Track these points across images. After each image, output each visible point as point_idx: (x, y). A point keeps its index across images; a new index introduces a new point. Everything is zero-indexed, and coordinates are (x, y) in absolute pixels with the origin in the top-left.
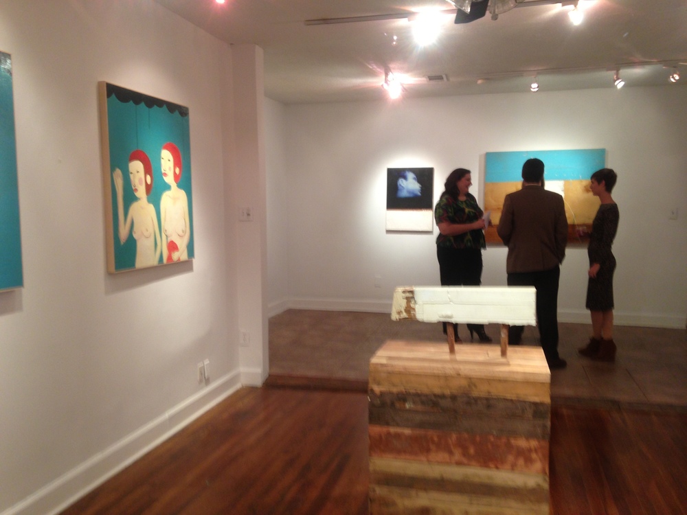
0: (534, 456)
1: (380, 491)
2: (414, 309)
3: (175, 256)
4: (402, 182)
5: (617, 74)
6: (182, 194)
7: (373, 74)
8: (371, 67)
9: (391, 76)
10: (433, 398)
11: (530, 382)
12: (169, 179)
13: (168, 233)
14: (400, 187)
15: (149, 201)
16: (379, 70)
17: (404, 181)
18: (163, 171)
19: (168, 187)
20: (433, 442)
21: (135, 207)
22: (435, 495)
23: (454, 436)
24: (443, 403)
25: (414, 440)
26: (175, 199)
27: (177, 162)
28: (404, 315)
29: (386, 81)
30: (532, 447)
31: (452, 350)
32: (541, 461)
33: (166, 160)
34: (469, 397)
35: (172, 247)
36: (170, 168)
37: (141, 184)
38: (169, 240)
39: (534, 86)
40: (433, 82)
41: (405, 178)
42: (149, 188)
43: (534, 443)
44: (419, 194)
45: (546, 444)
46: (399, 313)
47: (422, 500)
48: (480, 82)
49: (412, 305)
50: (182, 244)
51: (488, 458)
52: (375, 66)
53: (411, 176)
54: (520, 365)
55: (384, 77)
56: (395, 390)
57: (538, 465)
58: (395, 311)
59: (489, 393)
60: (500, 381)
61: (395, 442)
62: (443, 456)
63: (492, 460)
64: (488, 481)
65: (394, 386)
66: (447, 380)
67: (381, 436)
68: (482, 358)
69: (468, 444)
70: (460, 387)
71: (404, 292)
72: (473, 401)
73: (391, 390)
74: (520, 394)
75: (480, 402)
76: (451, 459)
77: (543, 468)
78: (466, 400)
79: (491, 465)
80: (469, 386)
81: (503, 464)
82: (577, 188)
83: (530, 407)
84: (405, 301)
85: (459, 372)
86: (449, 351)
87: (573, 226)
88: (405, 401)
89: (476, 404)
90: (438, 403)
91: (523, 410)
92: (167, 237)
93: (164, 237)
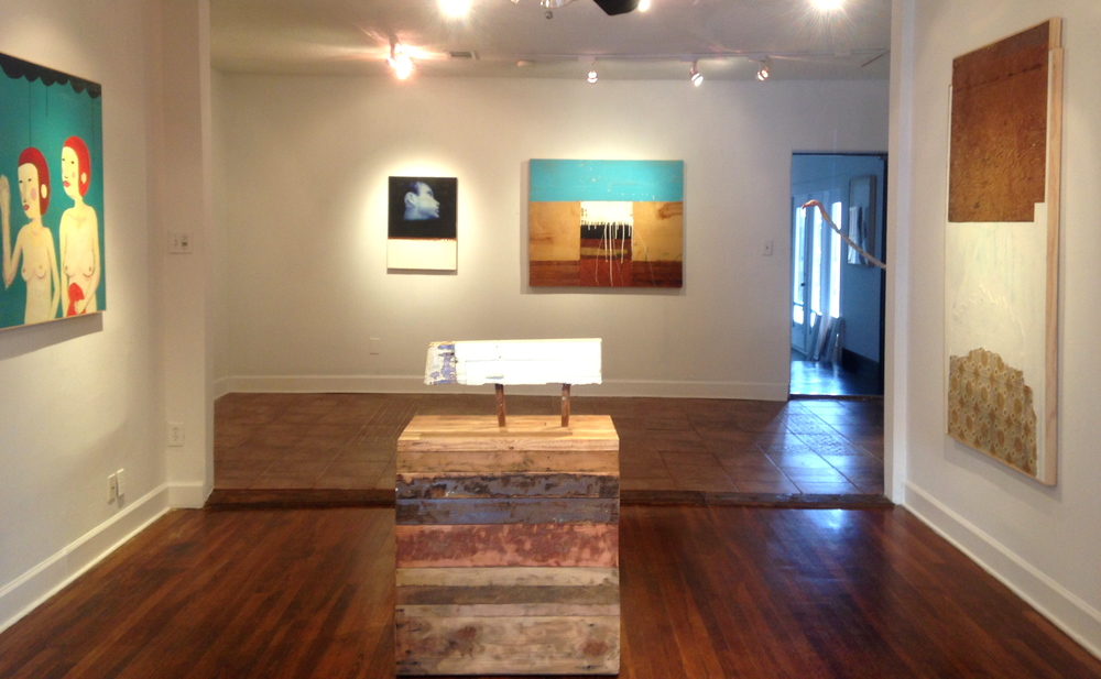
0: (601, 545)
1: (411, 611)
2: (454, 370)
3: (80, 306)
4: (411, 198)
5: (695, 66)
6: (90, 212)
7: (372, 43)
8: (369, 34)
9: (398, 47)
10: (484, 483)
11: (595, 453)
12: (72, 191)
13: (70, 272)
14: (408, 206)
15: (45, 224)
16: (380, 38)
17: (414, 195)
18: (64, 179)
19: (71, 204)
20: (479, 537)
21: (25, 231)
22: (481, 608)
23: (506, 528)
24: (494, 487)
25: (456, 537)
26: (81, 221)
27: (84, 167)
28: (441, 378)
29: (393, 55)
30: (600, 534)
31: (502, 423)
32: (609, 550)
33: (69, 161)
34: (523, 476)
35: (76, 293)
36: (73, 175)
37: (33, 198)
38: (71, 282)
39: (592, 75)
40: (455, 60)
41: (416, 191)
42: (44, 204)
43: (601, 528)
44: (437, 216)
45: (615, 528)
46: (435, 375)
47: (465, 616)
48: (520, 64)
49: (452, 365)
50: (89, 288)
51: (547, 553)
52: (375, 34)
53: (424, 189)
54: (584, 434)
55: (388, 48)
56: (432, 475)
57: (606, 556)
58: (428, 372)
59: (548, 470)
60: (561, 453)
61: (430, 545)
62: (492, 555)
63: (551, 555)
64: (548, 583)
65: (431, 469)
66: (497, 456)
67: (411, 537)
68: (538, 429)
69: (523, 538)
70: (514, 464)
71: (440, 347)
72: (529, 480)
73: (426, 475)
74: (587, 468)
75: (537, 482)
76: (501, 560)
77: (612, 559)
78: (521, 480)
79: (551, 561)
80: (524, 463)
81: (565, 559)
82: (650, 212)
83: (596, 483)
84: (443, 358)
85: (512, 445)
86: (497, 422)
87: (645, 264)
88: (444, 487)
89: (534, 484)
90: (487, 486)
91: (588, 487)
92: (68, 277)
93: (64, 277)
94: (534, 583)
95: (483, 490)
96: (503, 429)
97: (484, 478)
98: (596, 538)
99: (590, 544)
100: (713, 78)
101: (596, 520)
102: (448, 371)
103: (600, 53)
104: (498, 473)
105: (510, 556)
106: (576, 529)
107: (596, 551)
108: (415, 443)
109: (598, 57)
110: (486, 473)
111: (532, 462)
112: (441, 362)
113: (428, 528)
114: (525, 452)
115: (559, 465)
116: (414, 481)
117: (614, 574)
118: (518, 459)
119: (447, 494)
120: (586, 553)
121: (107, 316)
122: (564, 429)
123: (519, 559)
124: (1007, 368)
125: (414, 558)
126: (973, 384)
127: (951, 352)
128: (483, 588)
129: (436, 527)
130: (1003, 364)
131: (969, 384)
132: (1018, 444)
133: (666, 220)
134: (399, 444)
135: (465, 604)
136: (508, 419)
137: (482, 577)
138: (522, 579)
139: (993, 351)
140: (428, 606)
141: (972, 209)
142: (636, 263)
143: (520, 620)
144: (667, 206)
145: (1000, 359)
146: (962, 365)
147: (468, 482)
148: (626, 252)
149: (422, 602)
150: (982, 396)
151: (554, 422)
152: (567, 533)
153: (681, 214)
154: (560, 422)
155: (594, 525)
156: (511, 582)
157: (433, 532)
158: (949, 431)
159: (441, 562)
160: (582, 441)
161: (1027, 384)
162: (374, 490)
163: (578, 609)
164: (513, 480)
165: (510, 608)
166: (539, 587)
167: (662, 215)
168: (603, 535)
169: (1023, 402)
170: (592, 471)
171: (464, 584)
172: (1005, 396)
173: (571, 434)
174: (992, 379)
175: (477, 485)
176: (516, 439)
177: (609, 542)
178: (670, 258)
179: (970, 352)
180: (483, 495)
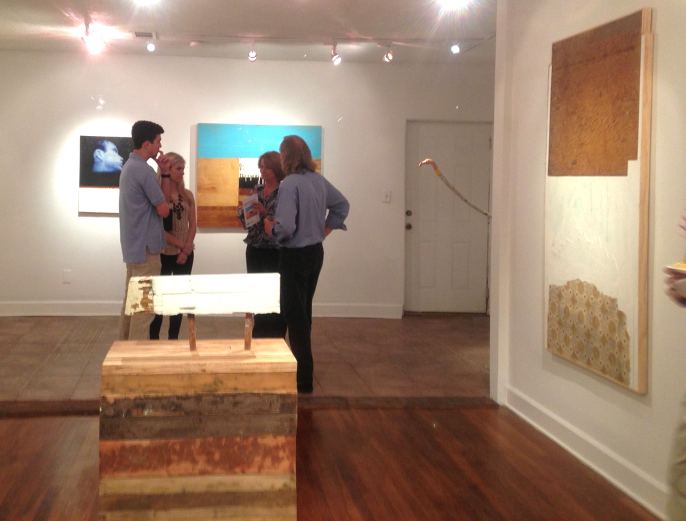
0: (281, 454)
1: (112, 517)
4: (99, 154)
5: (335, 49)
9: (92, 26)
10: (175, 400)
11: (277, 373)
14: (96, 160)
17: (102, 152)
20: (175, 452)
23: (198, 442)
24: (189, 405)
25: (152, 451)
28: (141, 308)
29: (87, 33)
30: (280, 444)
31: (193, 347)
32: (288, 458)
34: (214, 396)
39: (252, 54)
40: (139, 39)
41: (103, 149)
43: (281, 440)
44: (120, 168)
45: (293, 439)
46: (135, 306)
48: (193, 44)
49: (150, 297)
51: (235, 462)
53: (110, 146)
54: (266, 357)
56: (132, 396)
57: (285, 463)
58: (129, 304)
59: (236, 389)
60: (247, 374)
61: (130, 457)
62: (185, 466)
63: (238, 464)
64: (234, 489)
65: (131, 390)
66: (190, 377)
67: (113, 451)
68: (225, 352)
69: (213, 449)
70: (205, 385)
71: (140, 282)
72: (218, 399)
73: (127, 395)
74: (270, 387)
75: (226, 399)
76: (193, 469)
77: (291, 465)
78: (211, 398)
79: (238, 470)
80: (215, 383)
81: (249, 467)
83: (277, 400)
84: (142, 291)
85: (204, 368)
86: (188, 346)
88: (143, 407)
89: (222, 402)
90: (181, 405)
91: (270, 404)
94: (222, 489)
95: (178, 408)
96: (194, 353)
97: (179, 398)
98: (277, 448)
99: (272, 454)
100: (349, 60)
101: (277, 432)
102: (146, 302)
103: (258, 36)
104: (191, 393)
105: (201, 465)
106: (260, 440)
107: (276, 460)
108: (118, 368)
109: (257, 40)
110: (180, 392)
111: (222, 383)
112: (140, 295)
113: (128, 443)
114: (216, 374)
115: (244, 386)
116: (117, 402)
117: (292, 479)
118: (209, 380)
119: (146, 413)
120: (268, 462)
122: (247, 353)
123: (210, 468)
124: (602, 295)
125: (116, 470)
126: (570, 309)
127: (551, 282)
128: (177, 495)
129: (135, 442)
130: (598, 293)
131: (566, 308)
132: (612, 358)
134: (104, 369)
135: (161, 509)
136: (198, 343)
137: (176, 485)
139: (589, 281)
140: (128, 513)
141: (570, 165)
145: (595, 289)
146: (560, 293)
147: (165, 402)
149: (121, 509)
150: (579, 318)
151: (237, 346)
152: (252, 444)
154: (243, 346)
155: (275, 437)
156: (202, 489)
157: (133, 446)
158: (549, 345)
159: (140, 473)
160: (265, 364)
161: (621, 308)
162: (69, 401)
163: (260, 511)
164: (204, 398)
165: (200, 512)
166: (226, 493)
168: (283, 445)
169: (617, 325)
170: (274, 389)
171: (160, 492)
172: (600, 319)
173: (254, 357)
174: (588, 305)
175: (173, 403)
176: (208, 362)
177: (287, 452)
179: (568, 282)
180: (177, 413)
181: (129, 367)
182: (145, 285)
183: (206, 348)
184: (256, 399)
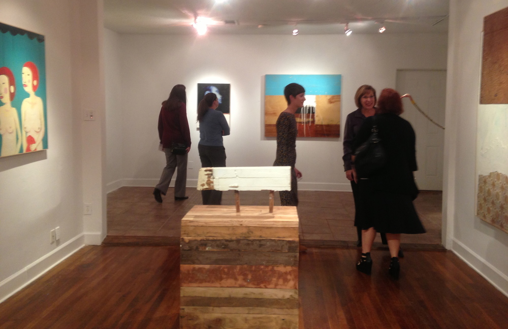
0: (289, 277)
1: (187, 310)
2: (212, 182)
3: (33, 147)
5: (347, 26)
6: (39, 100)
11: (286, 228)
12: (29, 89)
13: (28, 130)
15: (13, 106)
16: (189, 14)
18: (24, 83)
20: (224, 272)
22: (225, 309)
23: (238, 267)
25: (211, 271)
26: (33, 104)
27: (35, 77)
28: (206, 187)
29: (195, 22)
30: (288, 271)
31: (238, 210)
32: (293, 280)
33: (27, 75)
34: (248, 240)
35: (31, 140)
36: (29, 81)
37: (6, 92)
38: (28, 135)
39: (295, 31)
40: (228, 25)
41: (210, 90)
42: (12, 96)
43: (289, 269)
44: (220, 102)
46: (203, 185)
47: (216, 313)
48: (260, 26)
49: (211, 180)
50: (38, 138)
53: (214, 89)
54: (281, 218)
55: (193, 19)
56: (199, 238)
57: (291, 283)
58: (199, 184)
59: (261, 237)
60: (268, 228)
62: (230, 282)
63: (262, 282)
64: (260, 297)
66: (233, 229)
67: (188, 271)
68: (256, 214)
69: (247, 272)
70: (242, 233)
71: (206, 171)
72: (250, 242)
73: (196, 238)
74: (281, 236)
75: (255, 243)
76: (236, 284)
77: (295, 285)
78: (246, 242)
79: (262, 285)
80: (248, 233)
81: (269, 284)
82: (324, 100)
83: (286, 244)
84: (207, 176)
85: (241, 223)
86: (236, 210)
87: (321, 126)
88: (206, 245)
89: (253, 244)
90: (228, 245)
91: (282, 247)
92: (27, 132)
93: (24, 133)
94: (253, 296)
95: (226, 247)
96: (238, 214)
97: (227, 241)
98: (286, 273)
99: (283, 277)
100: (356, 32)
101: (286, 264)
102: (209, 183)
103: (299, 20)
104: (234, 238)
105: (240, 282)
106: (276, 268)
107: (286, 281)
108: (191, 222)
109: (298, 23)
110: (228, 237)
111: (252, 232)
112: (205, 178)
113: (197, 266)
114: (249, 227)
115: (266, 235)
116: (190, 241)
117: (296, 293)
118: (245, 231)
119: (207, 249)
120: (281, 281)
121: (49, 152)
122: (270, 215)
123: (245, 284)
125: (190, 282)
126: (491, 190)
127: (479, 173)
128: (226, 298)
129: (201, 266)
131: (489, 190)
133: (332, 105)
134: (182, 222)
135: (217, 307)
136: (241, 208)
137: (225, 292)
138: (246, 294)
139: (503, 173)
140: (197, 307)
141: (493, 97)
142: (317, 125)
143: (245, 316)
144: (333, 97)
145: (507, 178)
146: (485, 180)
147: (218, 243)
148: (312, 120)
149: (193, 305)
150: (496, 197)
151: (265, 210)
152: (271, 270)
153: (340, 101)
154: (268, 210)
155: (285, 267)
156: (241, 296)
157: (200, 269)
159: (204, 284)
160: (279, 222)
163: (276, 311)
164: (242, 242)
165: (240, 309)
166: (255, 299)
167: (330, 102)
168: (290, 272)
170: (284, 238)
171: (216, 296)
173: (273, 217)
174: (502, 188)
175: (223, 244)
176: (244, 220)
178: (334, 123)
179: (491, 173)
180: (226, 250)
181: (197, 221)
182: (208, 172)
183: (246, 211)
184: (273, 243)
